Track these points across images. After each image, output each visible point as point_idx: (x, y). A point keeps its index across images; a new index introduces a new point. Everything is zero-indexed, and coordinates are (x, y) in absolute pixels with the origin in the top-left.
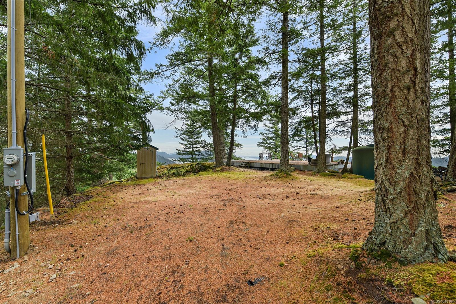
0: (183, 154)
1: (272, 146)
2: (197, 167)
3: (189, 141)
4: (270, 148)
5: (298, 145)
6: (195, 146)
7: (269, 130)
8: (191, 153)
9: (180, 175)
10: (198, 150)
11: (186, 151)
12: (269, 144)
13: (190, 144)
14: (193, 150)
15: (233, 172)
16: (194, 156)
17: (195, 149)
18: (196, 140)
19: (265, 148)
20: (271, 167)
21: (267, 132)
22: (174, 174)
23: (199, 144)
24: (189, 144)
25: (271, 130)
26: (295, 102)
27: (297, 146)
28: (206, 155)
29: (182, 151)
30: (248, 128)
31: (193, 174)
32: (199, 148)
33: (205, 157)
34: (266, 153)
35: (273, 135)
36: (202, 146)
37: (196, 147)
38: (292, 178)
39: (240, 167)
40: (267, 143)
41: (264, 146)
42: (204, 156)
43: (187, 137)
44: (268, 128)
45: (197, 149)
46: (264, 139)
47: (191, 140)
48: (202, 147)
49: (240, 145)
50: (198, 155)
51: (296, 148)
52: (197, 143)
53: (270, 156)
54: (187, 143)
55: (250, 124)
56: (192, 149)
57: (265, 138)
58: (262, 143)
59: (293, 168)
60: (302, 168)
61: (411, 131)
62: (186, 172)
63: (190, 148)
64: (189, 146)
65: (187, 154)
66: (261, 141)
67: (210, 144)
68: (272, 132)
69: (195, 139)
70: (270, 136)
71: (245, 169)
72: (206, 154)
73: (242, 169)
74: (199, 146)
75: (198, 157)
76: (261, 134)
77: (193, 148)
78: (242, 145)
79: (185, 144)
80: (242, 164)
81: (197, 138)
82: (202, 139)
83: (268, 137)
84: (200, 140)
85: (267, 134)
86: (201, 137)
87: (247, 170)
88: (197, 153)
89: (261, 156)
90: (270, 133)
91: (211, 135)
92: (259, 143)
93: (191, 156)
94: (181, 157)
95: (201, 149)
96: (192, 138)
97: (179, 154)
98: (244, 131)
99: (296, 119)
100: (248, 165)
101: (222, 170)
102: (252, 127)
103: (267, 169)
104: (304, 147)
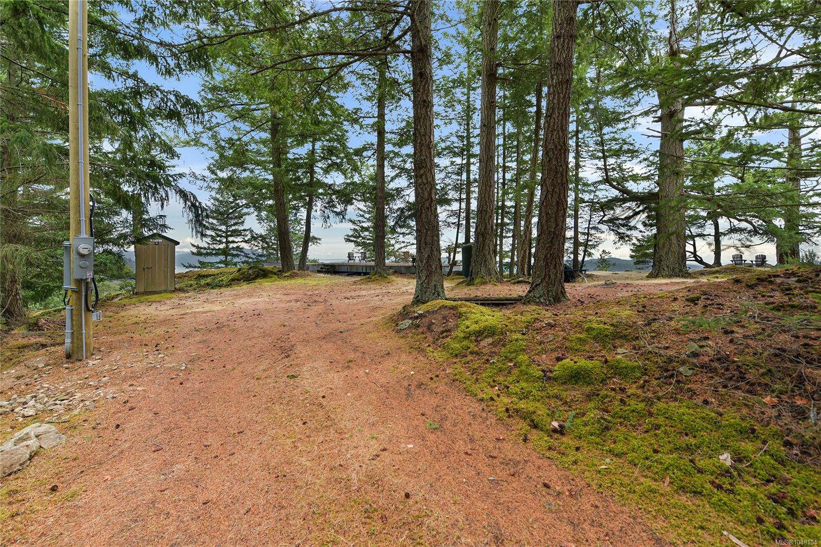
0: (207, 254)
1: (368, 242)
2: (250, 272)
3: (217, 230)
4: (364, 245)
5: (406, 241)
6: (230, 239)
7: (363, 216)
8: (225, 252)
9: (221, 286)
10: (238, 247)
11: (212, 249)
12: (364, 238)
13: (221, 236)
14: (227, 247)
15: (309, 278)
16: (229, 258)
17: (231, 246)
18: (233, 228)
19: (358, 244)
20: (364, 271)
21: (360, 219)
22: (208, 284)
23: (239, 235)
24: (218, 236)
25: (367, 216)
26: (397, 181)
27: (404, 242)
28: (254, 257)
29: (205, 248)
30: (332, 215)
31: (245, 283)
32: (239, 244)
33: (251, 260)
34: (357, 252)
35: (370, 224)
36: (246, 239)
37: (233, 242)
38: (388, 280)
39: (319, 272)
40: (360, 236)
41: (355, 242)
42: (250, 258)
43: (215, 222)
44: (362, 213)
45: (235, 245)
46: (355, 230)
47: (223, 228)
48: (246, 242)
49: (316, 239)
50: (237, 255)
51: (403, 245)
52: (237, 233)
53: (364, 258)
54: (214, 234)
55: (335, 210)
56: (224, 245)
57: (356, 228)
58: (352, 236)
59: (391, 271)
60: (403, 270)
61: (429, 232)
62: (233, 280)
63: (220, 242)
64: (218, 239)
65: (215, 254)
66: (351, 233)
67: (261, 236)
68: (368, 220)
69: (231, 226)
70: (365, 225)
71: (326, 275)
72: (254, 254)
73: (322, 275)
74: (239, 239)
75: (236, 260)
76: (351, 221)
77: (228, 242)
78: (320, 239)
79: (212, 236)
80: (322, 268)
81: (235, 224)
82: (246, 226)
83: (362, 227)
84: (241, 228)
85: (360, 223)
86: (243, 222)
87: (329, 275)
88: (235, 252)
89: (350, 256)
90: (365, 220)
91: (263, 220)
92: (348, 236)
93: (222, 258)
94: (202, 259)
95: (243, 245)
96: (225, 224)
97: (199, 254)
98: (326, 218)
99: (399, 204)
100: (332, 269)
101: (292, 276)
102: (338, 214)
103: (359, 274)
104: (413, 244)
